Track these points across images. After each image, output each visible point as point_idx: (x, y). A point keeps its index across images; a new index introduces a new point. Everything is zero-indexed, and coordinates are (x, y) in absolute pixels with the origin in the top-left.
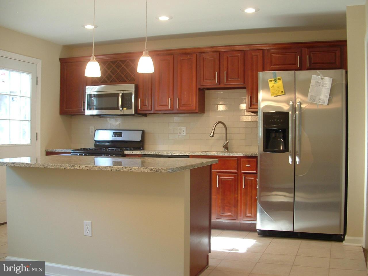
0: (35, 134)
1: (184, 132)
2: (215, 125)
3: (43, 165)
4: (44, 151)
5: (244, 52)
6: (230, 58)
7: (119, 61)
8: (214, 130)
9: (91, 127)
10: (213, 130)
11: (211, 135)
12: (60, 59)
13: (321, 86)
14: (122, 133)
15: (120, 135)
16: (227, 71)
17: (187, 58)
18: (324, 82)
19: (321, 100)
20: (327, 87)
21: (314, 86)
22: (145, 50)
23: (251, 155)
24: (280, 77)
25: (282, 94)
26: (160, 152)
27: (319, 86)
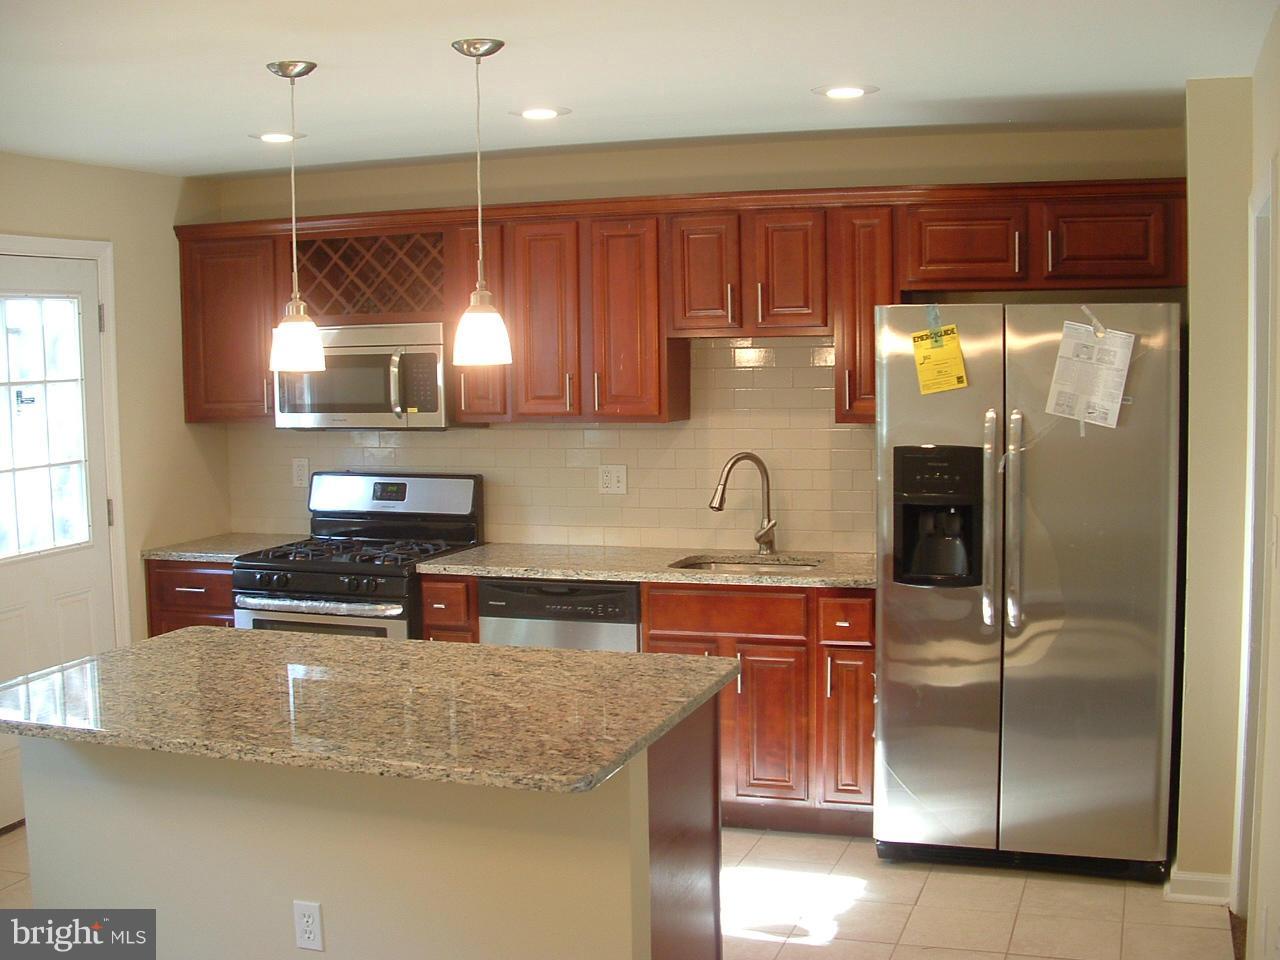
0: (106, 503)
1: (619, 482)
2: (729, 466)
3: (147, 742)
4: (139, 557)
5: (825, 215)
6: (775, 234)
7: (384, 238)
8: (725, 485)
9: (296, 462)
10: (720, 488)
11: (716, 503)
12: (176, 228)
13: (1093, 361)
14: (404, 485)
15: (398, 493)
16: (767, 278)
17: (624, 233)
18: (1106, 347)
19: (1094, 409)
20: (1115, 366)
21: (1069, 359)
22: (477, 286)
23: (852, 585)
24: (953, 326)
25: (961, 385)
26: (540, 570)
27: (1090, 358)
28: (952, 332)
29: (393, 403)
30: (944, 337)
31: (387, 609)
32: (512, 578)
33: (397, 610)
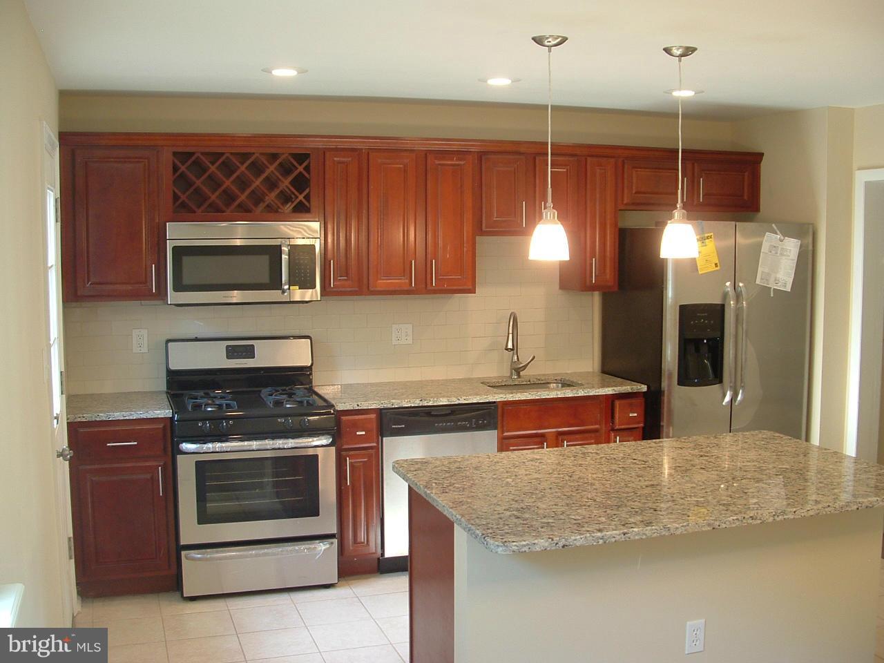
1: (406, 336)
9: (135, 333)
11: (510, 346)
13: (778, 255)
14: (253, 346)
15: (249, 352)
17: (450, 163)
18: (785, 247)
19: (779, 281)
20: (790, 258)
21: (766, 253)
24: (712, 234)
25: (717, 268)
26: (432, 399)
27: (777, 253)
28: (711, 238)
29: (283, 282)
30: (707, 240)
31: (313, 441)
32: (411, 407)
33: (325, 440)
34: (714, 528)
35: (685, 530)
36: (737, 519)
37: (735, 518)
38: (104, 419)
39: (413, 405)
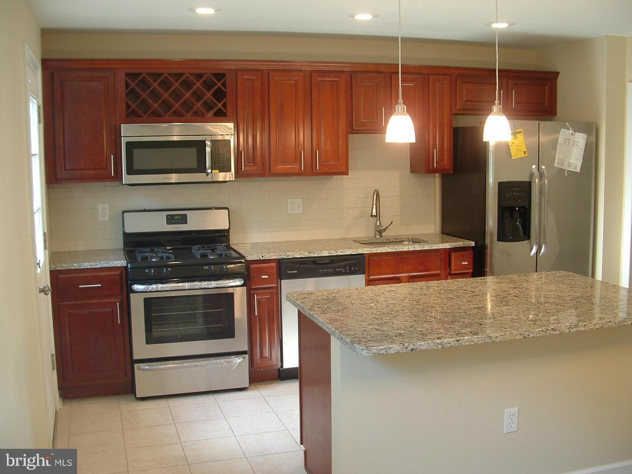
1: (299, 207)
9: (100, 206)
10: (374, 206)
11: (374, 213)
13: (571, 145)
14: (186, 215)
15: (183, 220)
17: (329, 80)
18: (575, 140)
19: (571, 164)
20: (579, 147)
21: (562, 144)
24: (521, 130)
25: (526, 155)
26: (316, 252)
27: (569, 144)
28: (521, 132)
29: (207, 167)
30: (518, 134)
31: (231, 282)
32: (302, 258)
34: (524, 337)
35: (503, 339)
36: (542, 331)
37: (540, 329)
38: (77, 268)
39: (303, 256)
